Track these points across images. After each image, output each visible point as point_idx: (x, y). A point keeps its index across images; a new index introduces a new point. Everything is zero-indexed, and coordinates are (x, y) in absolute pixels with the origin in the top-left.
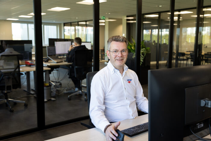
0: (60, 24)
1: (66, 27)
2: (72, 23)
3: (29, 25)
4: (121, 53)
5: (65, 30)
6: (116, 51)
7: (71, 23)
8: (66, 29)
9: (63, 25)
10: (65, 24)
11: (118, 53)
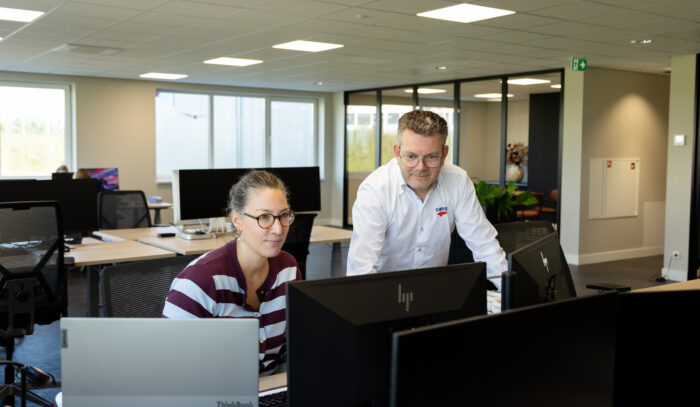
0: (329, 97)
1: (352, 109)
2: (384, 93)
3: (217, 99)
4: (424, 162)
5: (349, 117)
6: (412, 156)
7: (379, 90)
8: (353, 115)
9: (340, 99)
10: (351, 97)
11: (416, 160)
